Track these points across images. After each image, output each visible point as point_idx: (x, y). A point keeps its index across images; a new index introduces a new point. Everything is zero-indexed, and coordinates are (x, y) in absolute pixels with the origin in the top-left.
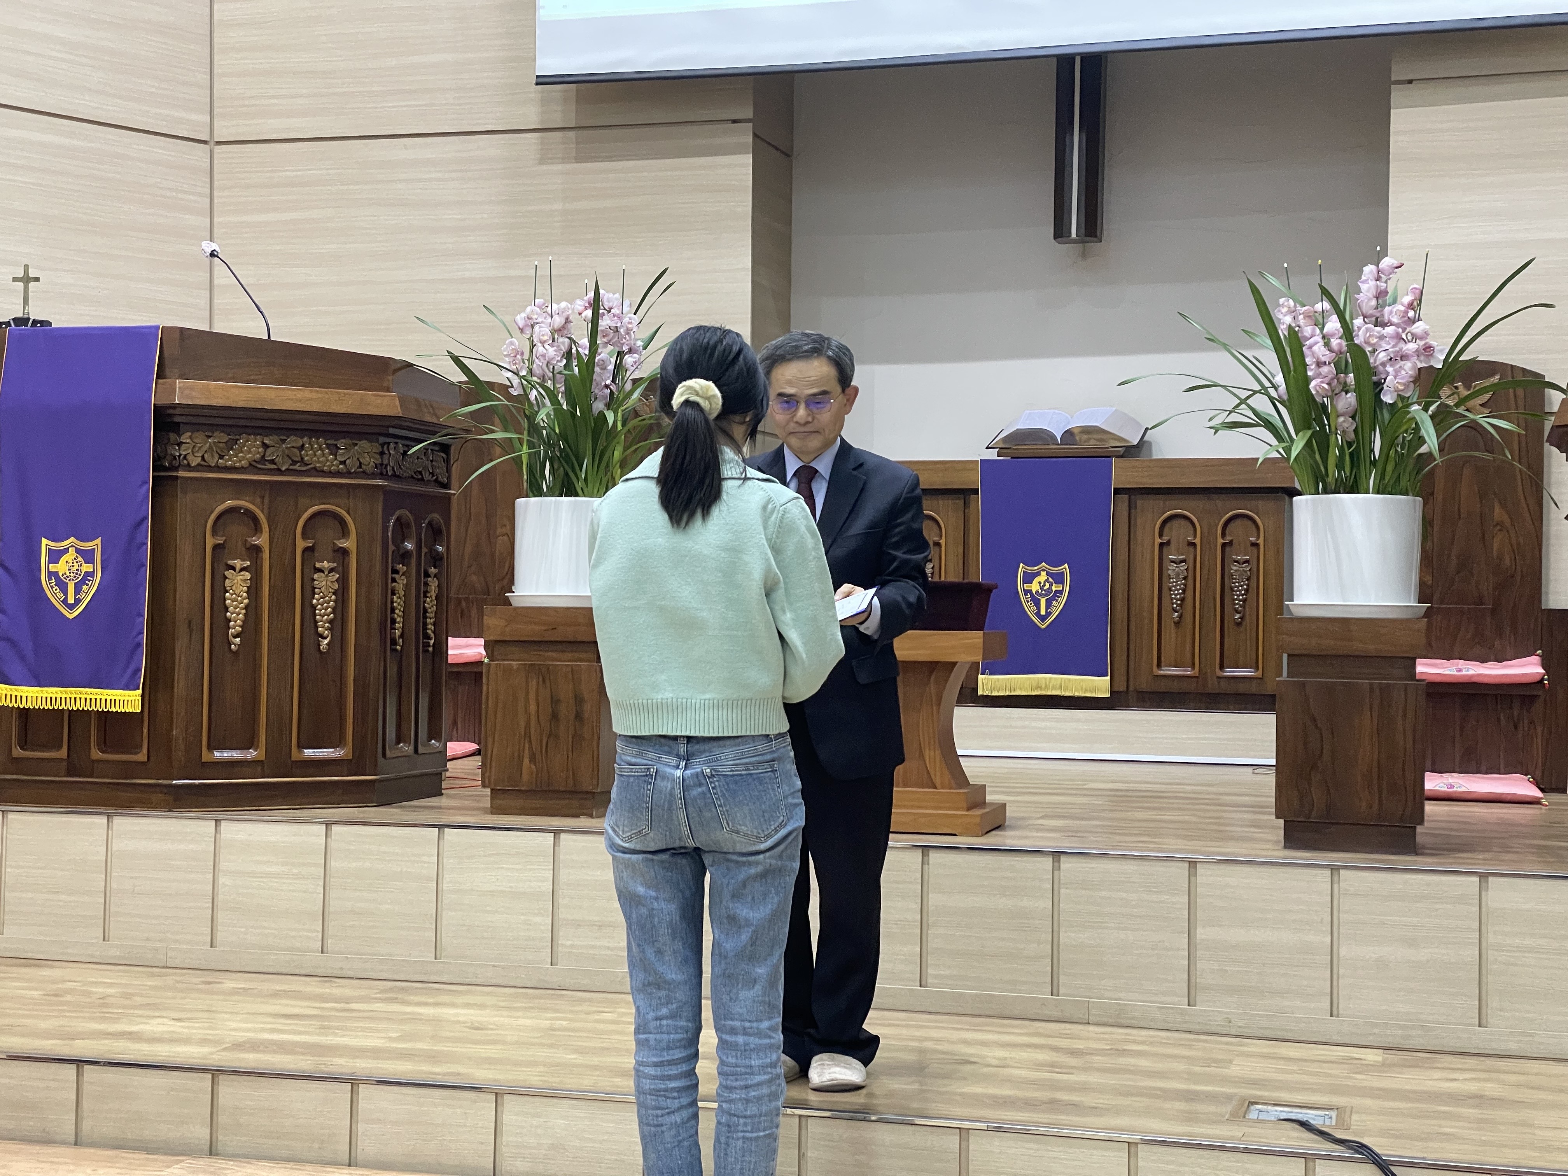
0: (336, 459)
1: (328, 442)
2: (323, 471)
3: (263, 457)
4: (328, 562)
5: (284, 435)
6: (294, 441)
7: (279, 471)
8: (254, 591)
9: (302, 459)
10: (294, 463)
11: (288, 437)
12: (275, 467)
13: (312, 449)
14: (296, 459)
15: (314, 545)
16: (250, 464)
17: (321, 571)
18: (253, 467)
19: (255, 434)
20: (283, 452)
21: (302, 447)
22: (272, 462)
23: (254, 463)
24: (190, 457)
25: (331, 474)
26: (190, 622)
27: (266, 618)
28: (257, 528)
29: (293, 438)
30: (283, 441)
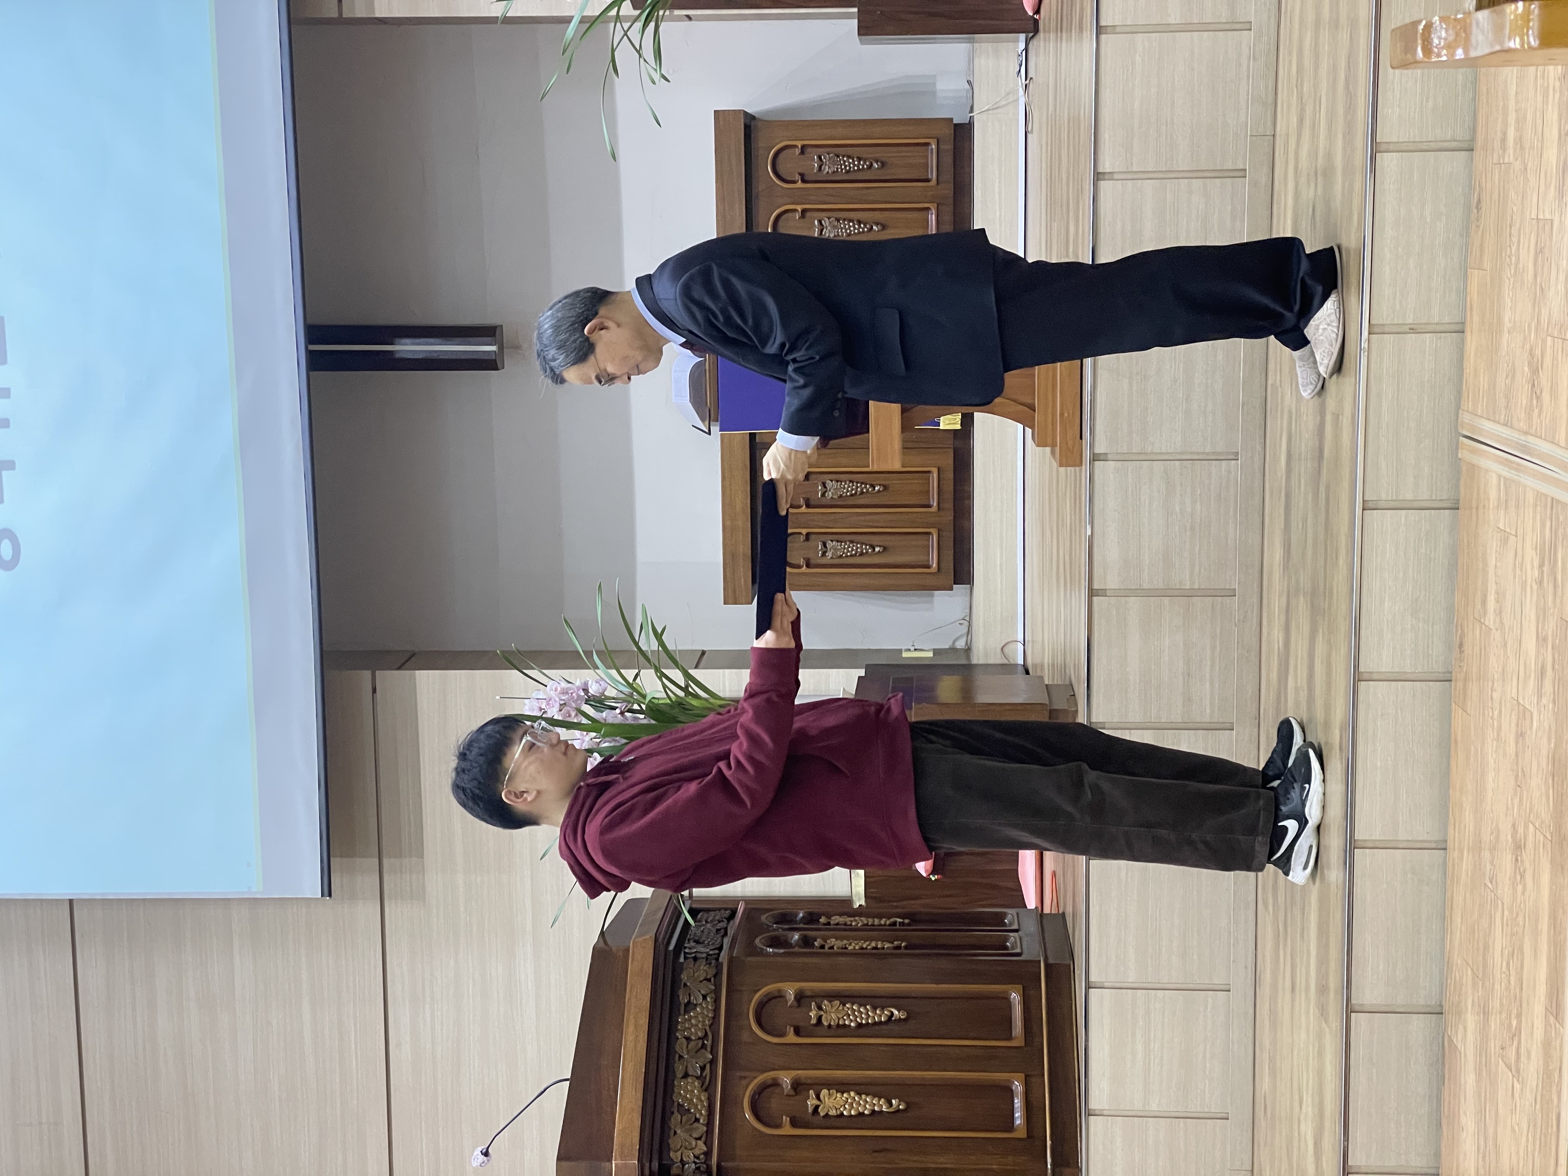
0: (701, 1004)
1: (682, 1012)
2: (714, 1018)
3: (697, 1078)
4: (811, 1010)
5: (674, 1056)
6: (681, 1047)
7: (713, 1062)
8: (842, 1087)
9: (699, 1038)
10: (704, 1046)
11: (676, 1052)
12: (708, 1066)
13: (690, 1029)
14: (700, 1044)
15: (791, 1026)
16: (706, 1090)
17: (819, 1019)
18: (708, 1088)
19: (673, 1085)
20: (692, 1057)
21: (688, 1039)
22: (703, 1069)
23: (704, 1087)
24: (697, 1152)
25: (716, 1010)
26: (876, 1151)
27: (871, 1072)
28: (776, 1084)
29: (677, 1048)
30: (681, 1057)
